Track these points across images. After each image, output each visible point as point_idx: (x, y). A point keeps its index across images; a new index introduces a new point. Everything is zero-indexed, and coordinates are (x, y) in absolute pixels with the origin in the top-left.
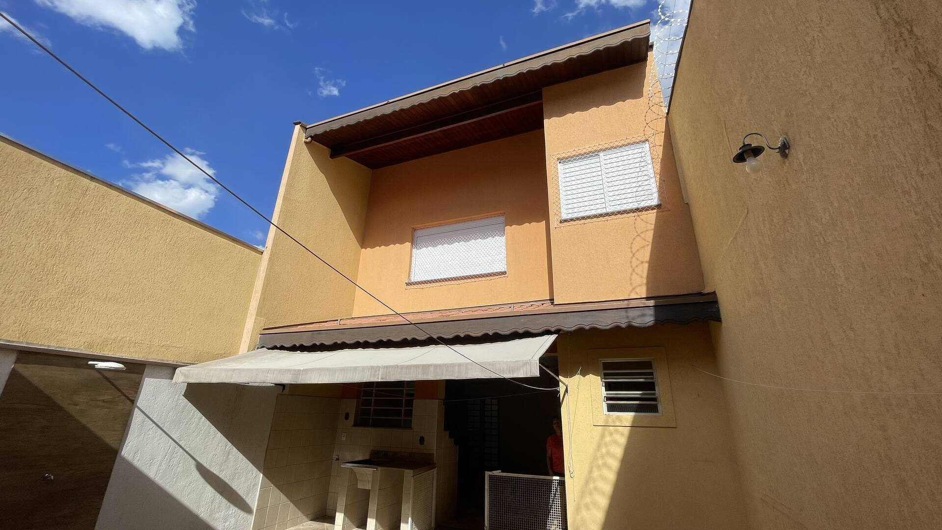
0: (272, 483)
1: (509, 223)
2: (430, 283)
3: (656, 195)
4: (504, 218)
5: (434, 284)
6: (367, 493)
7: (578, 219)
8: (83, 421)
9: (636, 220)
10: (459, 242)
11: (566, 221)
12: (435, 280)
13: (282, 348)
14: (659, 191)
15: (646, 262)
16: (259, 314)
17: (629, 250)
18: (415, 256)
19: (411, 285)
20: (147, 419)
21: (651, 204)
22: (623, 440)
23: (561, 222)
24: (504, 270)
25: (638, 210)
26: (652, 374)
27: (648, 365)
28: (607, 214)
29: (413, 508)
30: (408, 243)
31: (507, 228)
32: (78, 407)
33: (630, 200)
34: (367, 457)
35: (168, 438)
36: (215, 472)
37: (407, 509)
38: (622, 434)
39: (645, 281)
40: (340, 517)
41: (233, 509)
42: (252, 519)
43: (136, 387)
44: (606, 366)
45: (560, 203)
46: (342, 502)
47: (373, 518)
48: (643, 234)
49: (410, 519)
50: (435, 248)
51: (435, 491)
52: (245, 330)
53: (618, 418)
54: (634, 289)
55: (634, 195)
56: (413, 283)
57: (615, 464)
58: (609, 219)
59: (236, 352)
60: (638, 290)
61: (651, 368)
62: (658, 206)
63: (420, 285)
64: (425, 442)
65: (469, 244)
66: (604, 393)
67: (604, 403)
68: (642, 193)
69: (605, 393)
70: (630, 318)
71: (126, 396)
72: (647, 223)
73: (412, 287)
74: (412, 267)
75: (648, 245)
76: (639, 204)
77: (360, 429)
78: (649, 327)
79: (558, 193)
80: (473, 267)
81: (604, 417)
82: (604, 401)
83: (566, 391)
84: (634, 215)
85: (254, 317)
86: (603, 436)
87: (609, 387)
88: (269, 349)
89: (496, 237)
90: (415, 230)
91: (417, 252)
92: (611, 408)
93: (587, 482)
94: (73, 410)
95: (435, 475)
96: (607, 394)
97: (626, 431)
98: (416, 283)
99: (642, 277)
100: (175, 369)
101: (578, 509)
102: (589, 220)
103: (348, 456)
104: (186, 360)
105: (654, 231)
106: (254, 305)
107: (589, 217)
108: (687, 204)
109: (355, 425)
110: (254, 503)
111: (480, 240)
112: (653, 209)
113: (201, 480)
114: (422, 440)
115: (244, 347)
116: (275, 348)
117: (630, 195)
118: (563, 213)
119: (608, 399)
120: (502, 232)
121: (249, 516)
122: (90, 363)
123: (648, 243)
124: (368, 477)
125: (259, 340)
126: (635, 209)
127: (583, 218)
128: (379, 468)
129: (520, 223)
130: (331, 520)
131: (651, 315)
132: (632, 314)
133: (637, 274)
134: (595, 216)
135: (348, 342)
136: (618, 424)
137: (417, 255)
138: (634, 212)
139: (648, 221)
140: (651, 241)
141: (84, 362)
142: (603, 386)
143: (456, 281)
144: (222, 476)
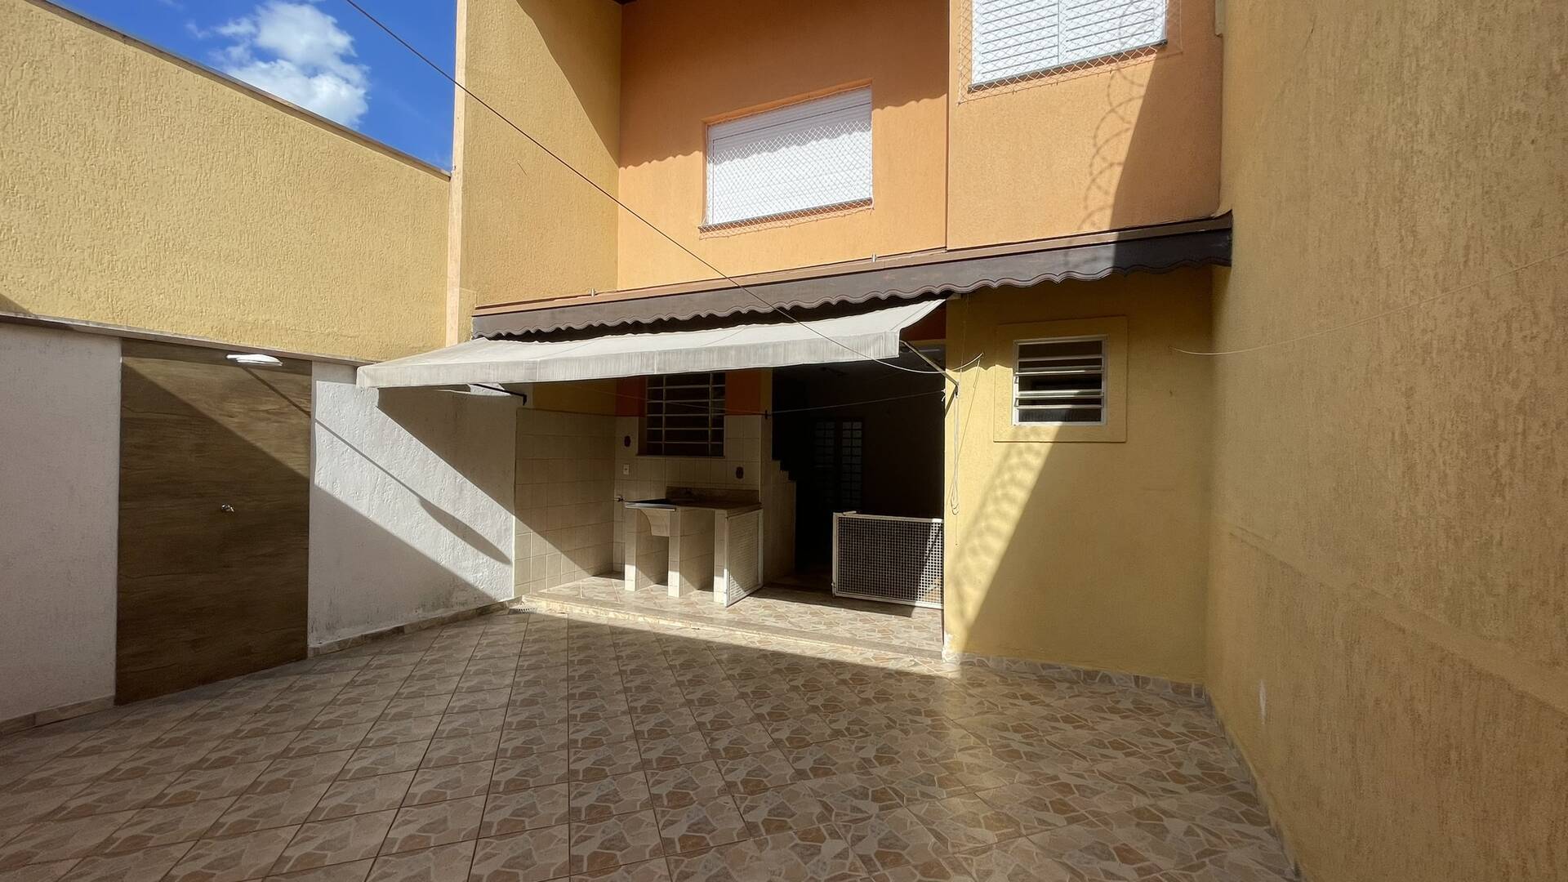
0: (532, 528)
1: (879, 102)
2: (741, 226)
3: (1160, 22)
4: (870, 94)
5: (747, 229)
6: (664, 542)
7: (1002, 82)
8: (249, 438)
9: (1112, 78)
10: (787, 147)
11: (979, 87)
12: (748, 220)
13: (510, 337)
14: (1168, 12)
15: (1119, 164)
16: (464, 284)
17: (1092, 141)
18: (711, 177)
19: (708, 230)
20: (335, 438)
21: (1147, 42)
22: (1037, 462)
23: (970, 91)
24: (868, 196)
25: (1120, 56)
26: (1098, 362)
27: (1096, 347)
28: (1059, 70)
29: (730, 559)
30: (697, 152)
31: (877, 112)
32: (236, 420)
33: (1107, 36)
34: (663, 497)
35: (372, 465)
36: (448, 512)
37: (721, 558)
38: (1038, 454)
39: (1111, 200)
40: (630, 571)
41: (483, 558)
42: (511, 571)
43: (308, 392)
44: (1025, 351)
45: (971, 51)
46: (631, 551)
47: (676, 571)
48: (1122, 107)
49: (725, 571)
50: (746, 160)
51: (761, 538)
52: (449, 311)
53: (1035, 431)
54: (1090, 215)
55: (1118, 23)
56: (710, 227)
57: (1021, 495)
58: (1062, 79)
59: (442, 344)
60: (1096, 218)
61: (1100, 352)
62: (1162, 46)
63: (723, 231)
64: (744, 476)
65: (806, 149)
66: (1016, 393)
67: (1014, 408)
68: (1132, 19)
69: (1019, 393)
70: (1071, 266)
71: (296, 406)
72: (1133, 83)
73: (709, 234)
74: (708, 198)
75: (1127, 130)
76: (1124, 44)
77: (648, 460)
78: (1102, 280)
79: (968, 30)
80: (814, 195)
81: (1010, 429)
82: (1015, 406)
83: (956, 392)
84: (1109, 69)
85: (457, 290)
86: (1007, 456)
87: (1026, 383)
88: (490, 339)
89: (855, 133)
90: (707, 126)
91: (716, 170)
92: (1025, 416)
93: (976, 520)
94: (231, 424)
95: (761, 519)
96: (1022, 395)
97: (1045, 449)
98: (716, 227)
99: (1106, 193)
100: (355, 368)
101: (960, 555)
102: (1023, 84)
103: (635, 496)
104: (368, 356)
105: (1144, 101)
106: (453, 269)
107: (1023, 78)
108: (1220, 36)
109: (641, 453)
110: (510, 550)
111: (826, 140)
112: (1150, 52)
113: (432, 520)
114: (740, 472)
115: (451, 336)
116: (498, 337)
117: (1107, 26)
118: (976, 73)
119: (1022, 402)
120: (865, 123)
121: (507, 567)
122: (229, 357)
123: (1127, 126)
124: (664, 521)
125: (472, 325)
126: (1114, 56)
127: (1012, 80)
128: (679, 509)
129: (899, 102)
130: (620, 575)
131: (1108, 258)
132: (1075, 257)
133: (1099, 188)
134: (1036, 75)
135: (609, 324)
136: (1032, 438)
137: (716, 176)
138: (1112, 61)
139: (1135, 80)
140: (1134, 120)
141: (220, 356)
142: (1016, 383)
143: (783, 221)
144: (458, 516)
